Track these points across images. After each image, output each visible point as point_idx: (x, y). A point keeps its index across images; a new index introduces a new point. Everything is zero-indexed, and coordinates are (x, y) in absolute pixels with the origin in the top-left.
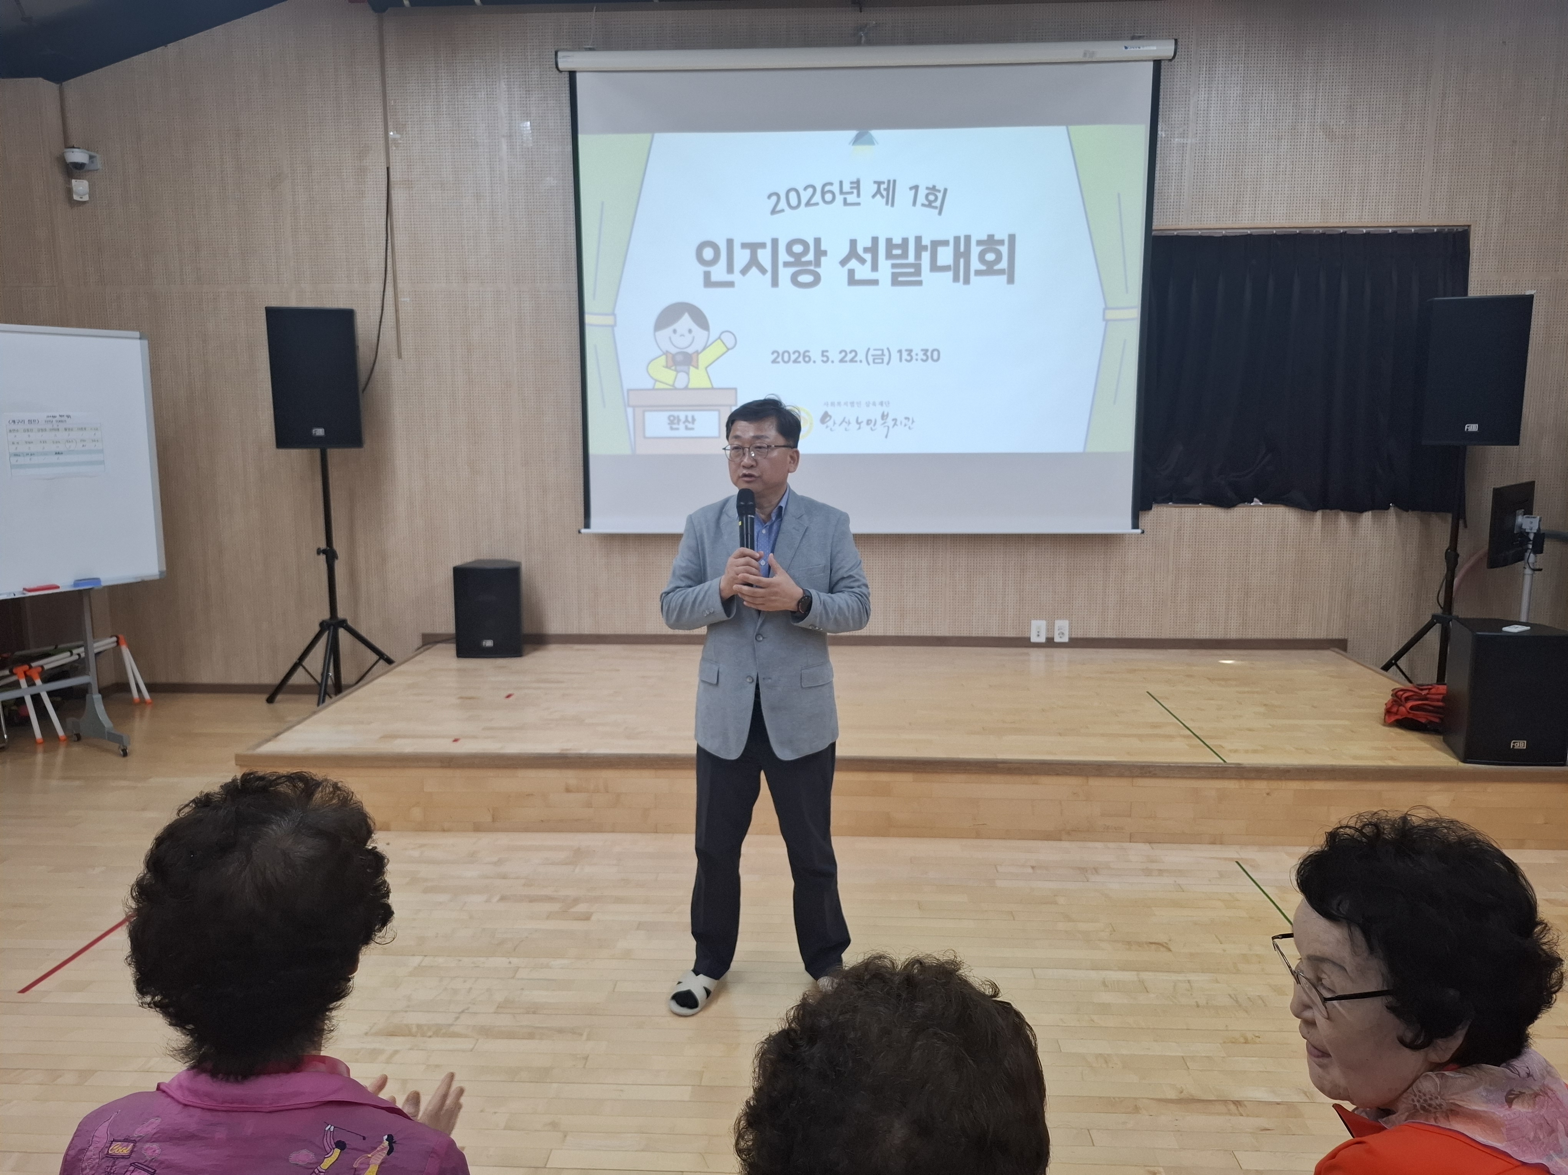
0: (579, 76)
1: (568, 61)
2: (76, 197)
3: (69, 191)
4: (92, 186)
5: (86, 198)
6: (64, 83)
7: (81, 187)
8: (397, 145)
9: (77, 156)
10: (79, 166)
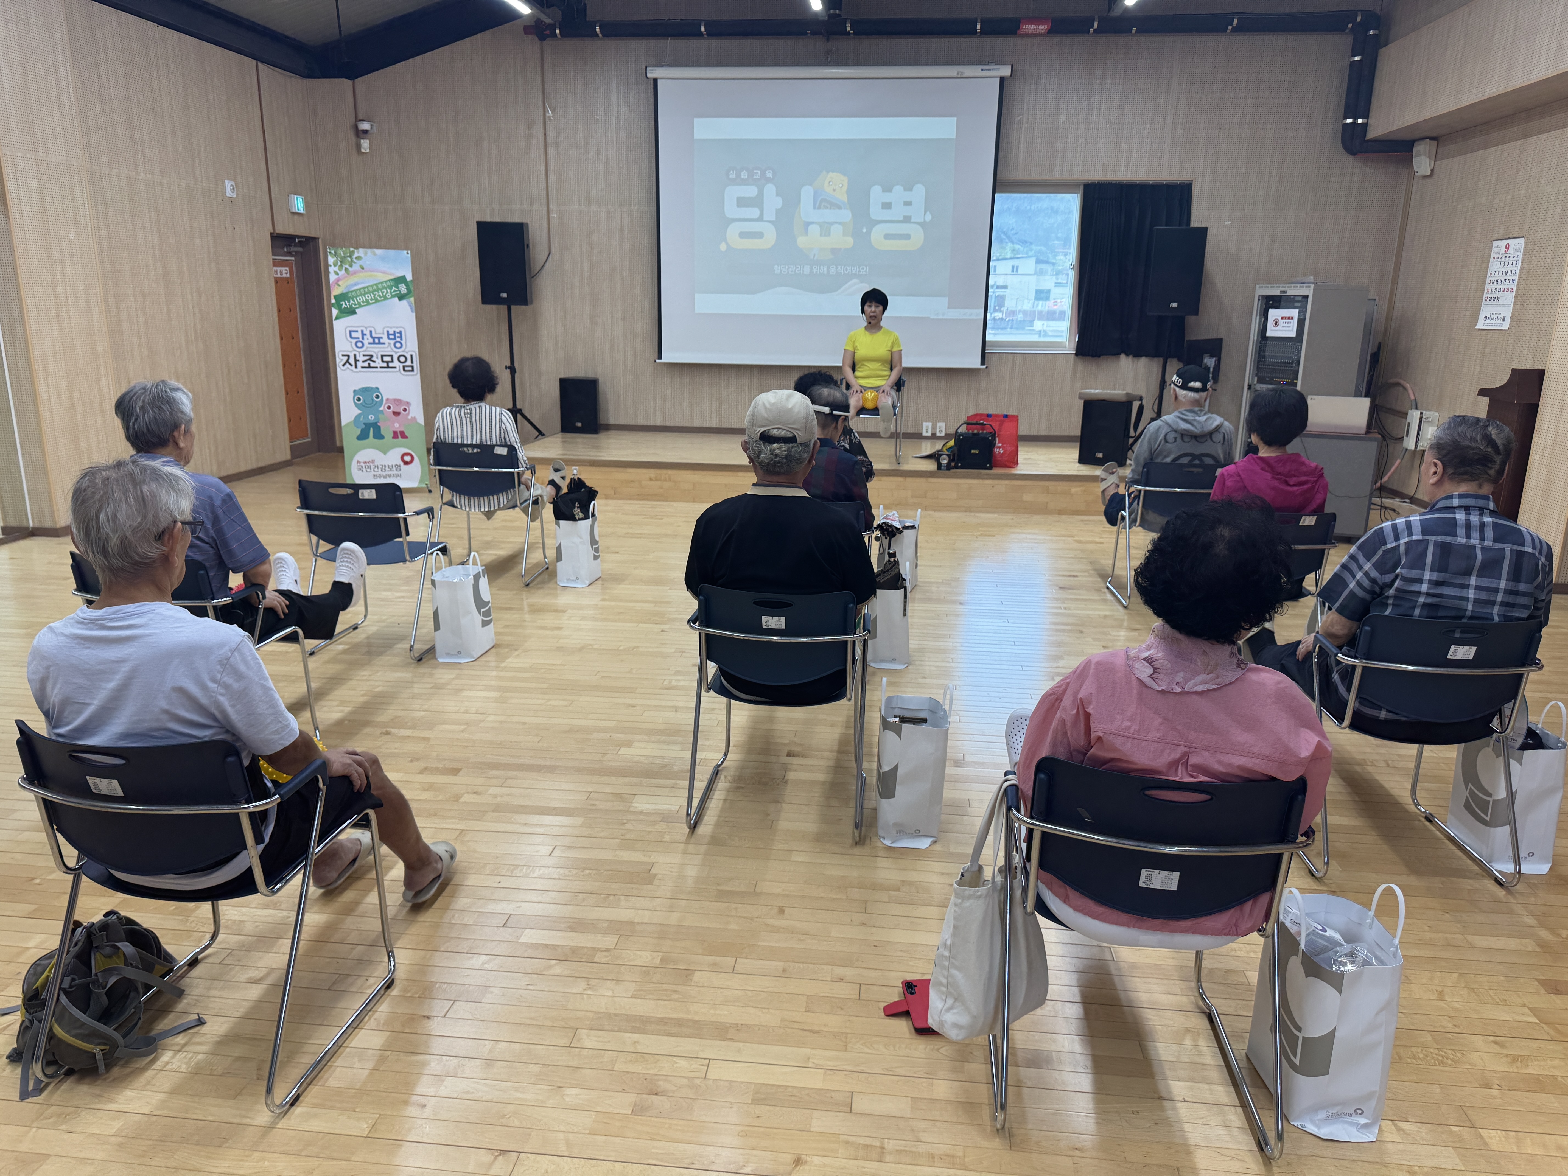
0: (659, 81)
1: (653, 73)
2: (363, 150)
3: (359, 146)
4: (370, 144)
5: (368, 151)
6: (356, 80)
7: (365, 144)
8: (550, 120)
9: (365, 126)
10: (366, 132)
